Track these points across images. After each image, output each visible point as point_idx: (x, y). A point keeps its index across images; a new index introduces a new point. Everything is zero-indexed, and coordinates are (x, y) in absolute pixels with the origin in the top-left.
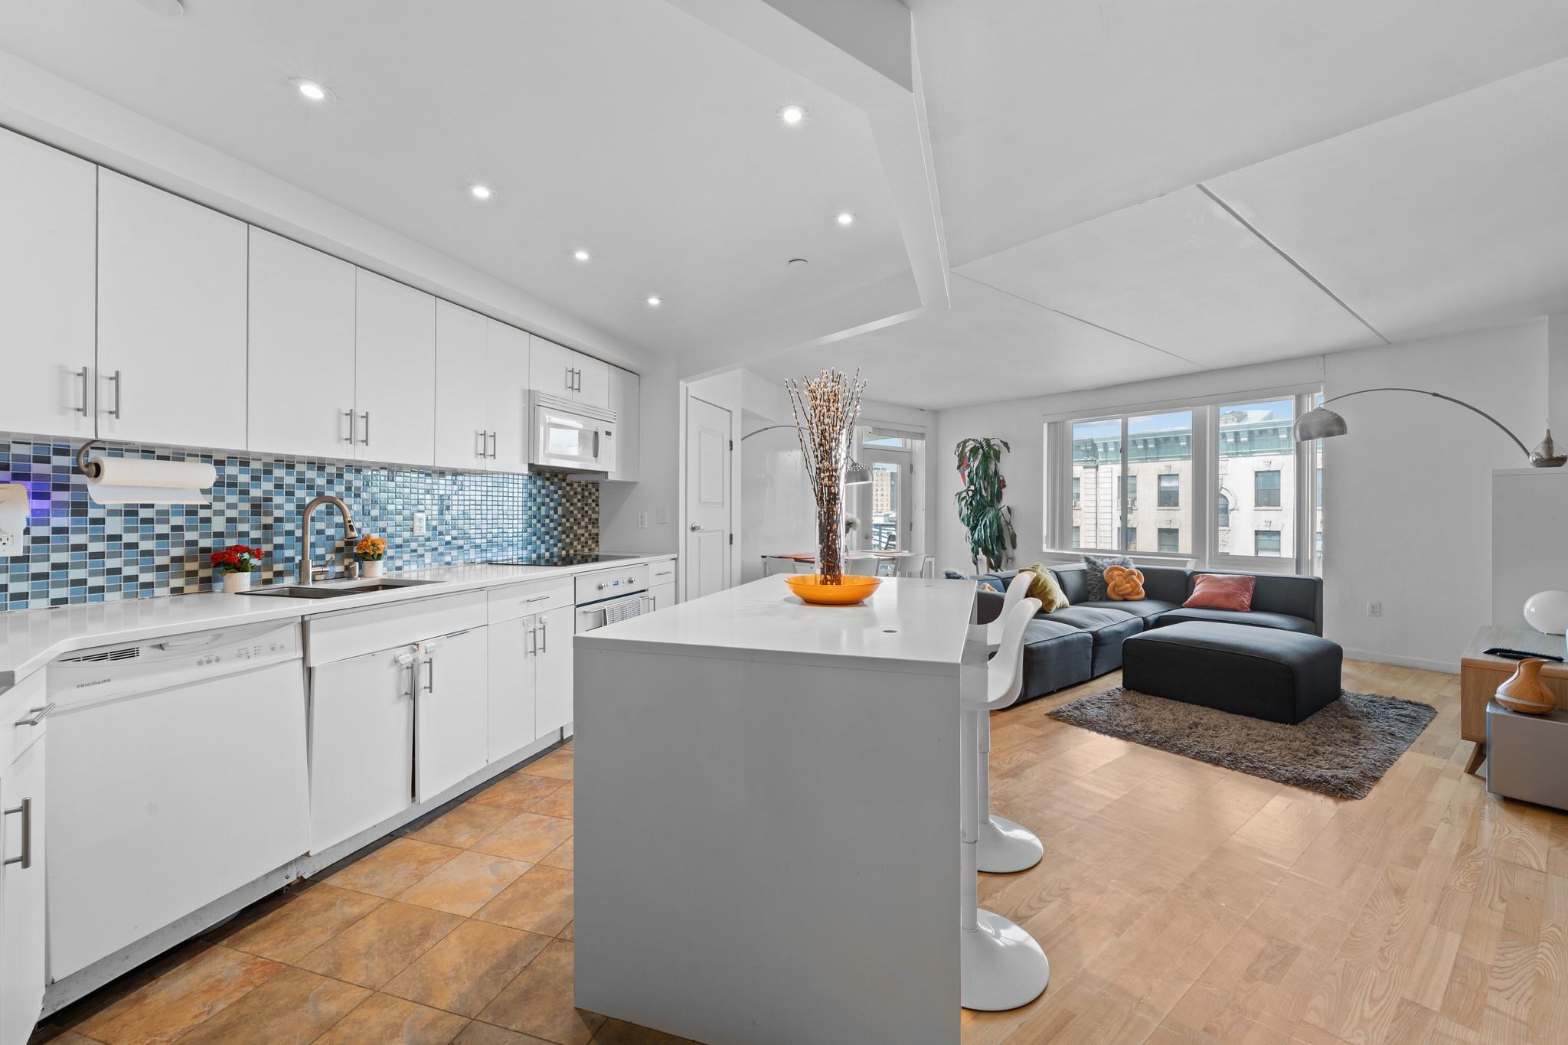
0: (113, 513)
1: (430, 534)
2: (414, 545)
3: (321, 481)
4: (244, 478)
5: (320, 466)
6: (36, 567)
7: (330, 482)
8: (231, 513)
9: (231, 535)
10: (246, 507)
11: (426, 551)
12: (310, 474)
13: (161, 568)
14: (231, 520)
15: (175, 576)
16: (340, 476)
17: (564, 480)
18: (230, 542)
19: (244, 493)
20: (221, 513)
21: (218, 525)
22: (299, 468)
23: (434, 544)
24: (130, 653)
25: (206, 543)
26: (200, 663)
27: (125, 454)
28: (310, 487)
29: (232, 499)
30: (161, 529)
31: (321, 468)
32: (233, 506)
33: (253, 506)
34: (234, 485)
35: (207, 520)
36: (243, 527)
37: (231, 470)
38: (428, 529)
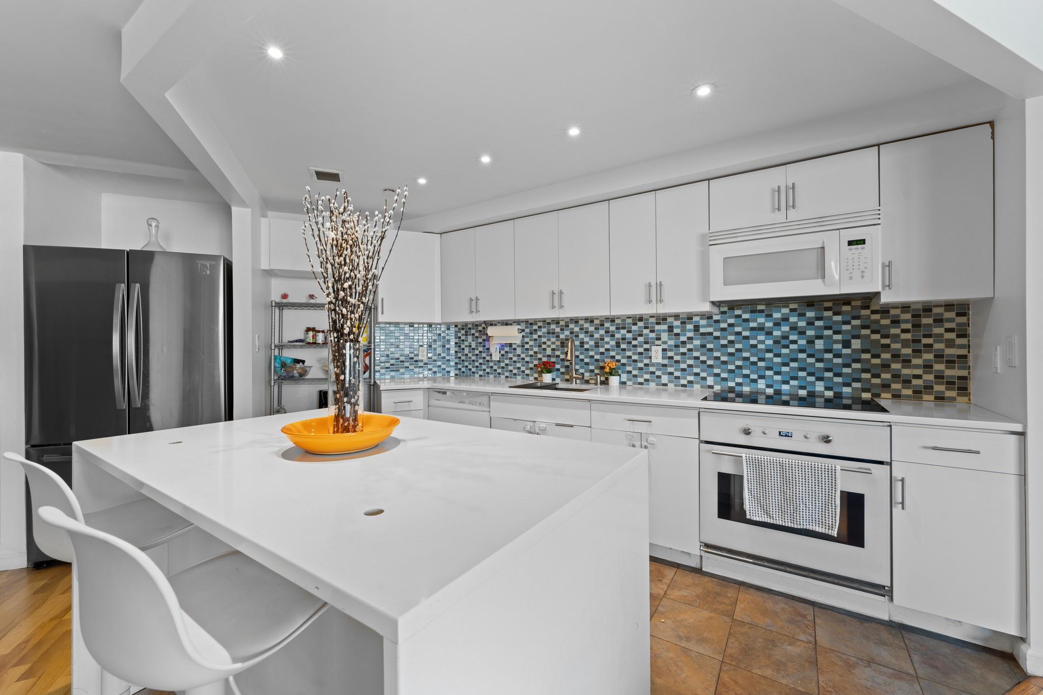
0: (518, 346)
1: (666, 362)
2: (652, 369)
3: (592, 329)
4: (558, 330)
5: (591, 320)
6: (503, 365)
7: (597, 329)
8: (553, 346)
9: (554, 357)
10: (558, 343)
11: (664, 374)
12: (586, 325)
13: (531, 369)
14: (553, 350)
15: (535, 373)
16: (602, 325)
17: (867, 307)
18: (553, 360)
19: (558, 337)
20: (549, 346)
21: (549, 352)
22: (581, 322)
23: (670, 370)
24: (444, 393)
25: (545, 359)
26: (460, 402)
27: (521, 323)
28: (587, 332)
29: (553, 340)
30: (531, 353)
31: (592, 321)
32: (553, 343)
33: (561, 343)
34: (553, 333)
35: (545, 349)
36: (558, 353)
37: (553, 326)
38: (663, 358)
